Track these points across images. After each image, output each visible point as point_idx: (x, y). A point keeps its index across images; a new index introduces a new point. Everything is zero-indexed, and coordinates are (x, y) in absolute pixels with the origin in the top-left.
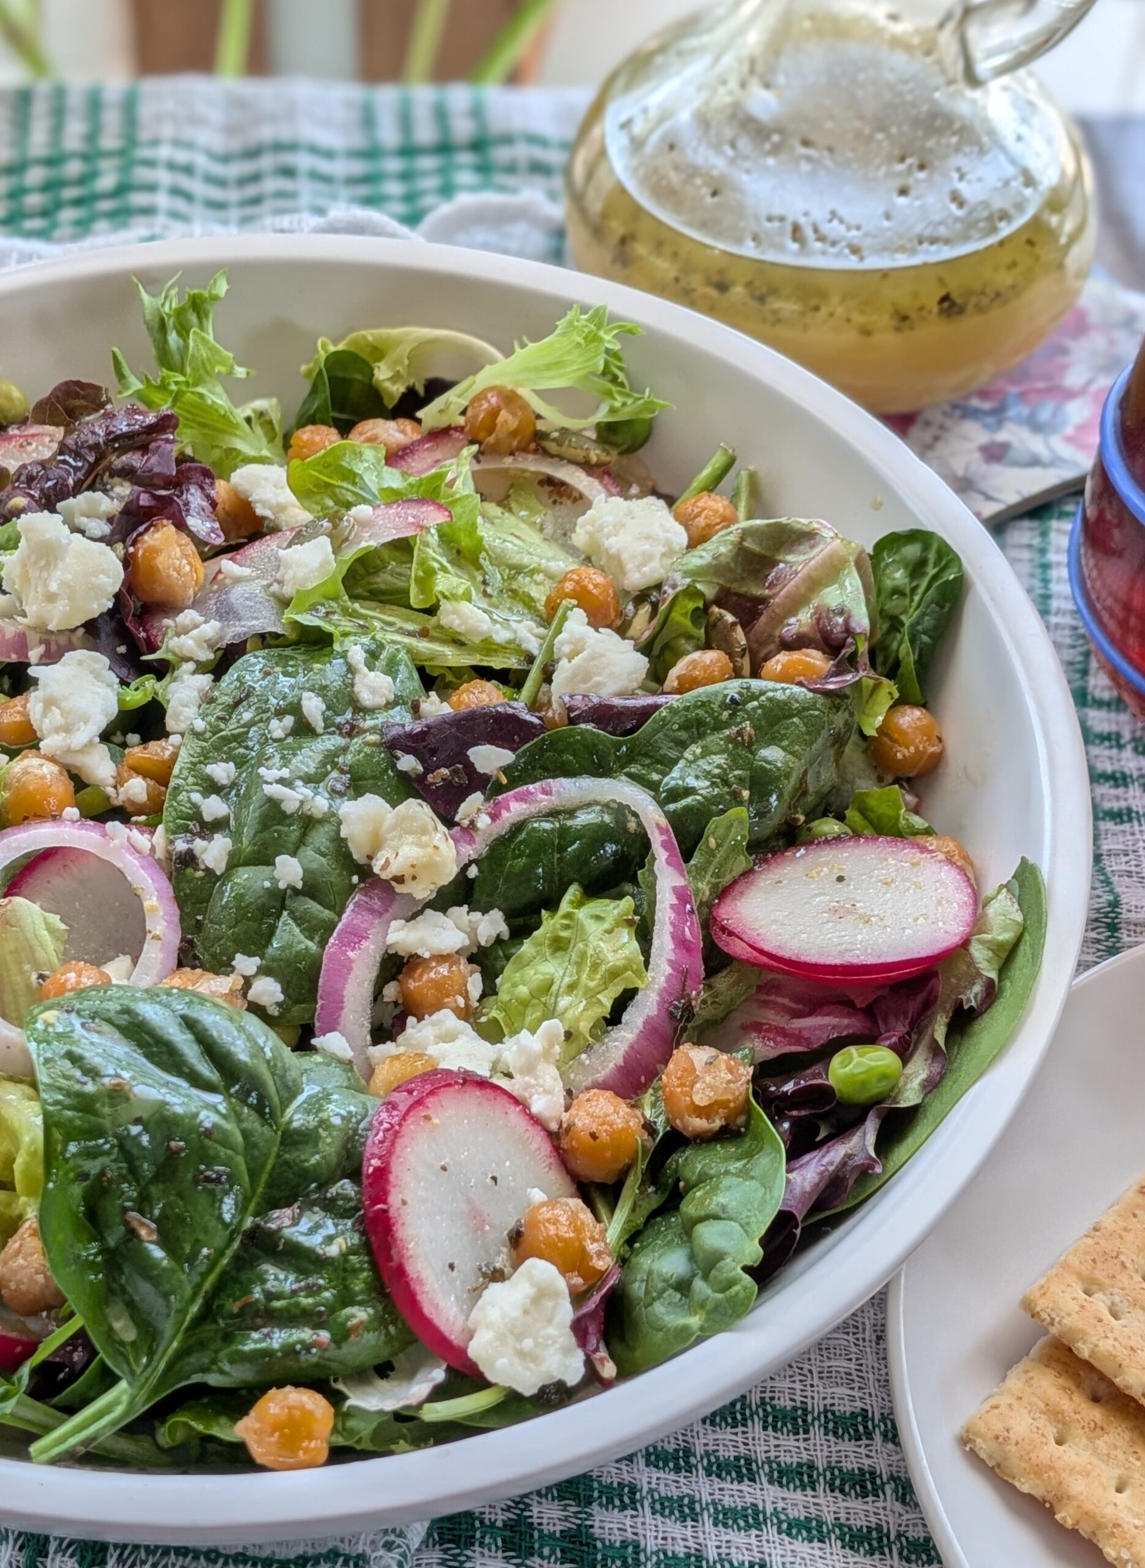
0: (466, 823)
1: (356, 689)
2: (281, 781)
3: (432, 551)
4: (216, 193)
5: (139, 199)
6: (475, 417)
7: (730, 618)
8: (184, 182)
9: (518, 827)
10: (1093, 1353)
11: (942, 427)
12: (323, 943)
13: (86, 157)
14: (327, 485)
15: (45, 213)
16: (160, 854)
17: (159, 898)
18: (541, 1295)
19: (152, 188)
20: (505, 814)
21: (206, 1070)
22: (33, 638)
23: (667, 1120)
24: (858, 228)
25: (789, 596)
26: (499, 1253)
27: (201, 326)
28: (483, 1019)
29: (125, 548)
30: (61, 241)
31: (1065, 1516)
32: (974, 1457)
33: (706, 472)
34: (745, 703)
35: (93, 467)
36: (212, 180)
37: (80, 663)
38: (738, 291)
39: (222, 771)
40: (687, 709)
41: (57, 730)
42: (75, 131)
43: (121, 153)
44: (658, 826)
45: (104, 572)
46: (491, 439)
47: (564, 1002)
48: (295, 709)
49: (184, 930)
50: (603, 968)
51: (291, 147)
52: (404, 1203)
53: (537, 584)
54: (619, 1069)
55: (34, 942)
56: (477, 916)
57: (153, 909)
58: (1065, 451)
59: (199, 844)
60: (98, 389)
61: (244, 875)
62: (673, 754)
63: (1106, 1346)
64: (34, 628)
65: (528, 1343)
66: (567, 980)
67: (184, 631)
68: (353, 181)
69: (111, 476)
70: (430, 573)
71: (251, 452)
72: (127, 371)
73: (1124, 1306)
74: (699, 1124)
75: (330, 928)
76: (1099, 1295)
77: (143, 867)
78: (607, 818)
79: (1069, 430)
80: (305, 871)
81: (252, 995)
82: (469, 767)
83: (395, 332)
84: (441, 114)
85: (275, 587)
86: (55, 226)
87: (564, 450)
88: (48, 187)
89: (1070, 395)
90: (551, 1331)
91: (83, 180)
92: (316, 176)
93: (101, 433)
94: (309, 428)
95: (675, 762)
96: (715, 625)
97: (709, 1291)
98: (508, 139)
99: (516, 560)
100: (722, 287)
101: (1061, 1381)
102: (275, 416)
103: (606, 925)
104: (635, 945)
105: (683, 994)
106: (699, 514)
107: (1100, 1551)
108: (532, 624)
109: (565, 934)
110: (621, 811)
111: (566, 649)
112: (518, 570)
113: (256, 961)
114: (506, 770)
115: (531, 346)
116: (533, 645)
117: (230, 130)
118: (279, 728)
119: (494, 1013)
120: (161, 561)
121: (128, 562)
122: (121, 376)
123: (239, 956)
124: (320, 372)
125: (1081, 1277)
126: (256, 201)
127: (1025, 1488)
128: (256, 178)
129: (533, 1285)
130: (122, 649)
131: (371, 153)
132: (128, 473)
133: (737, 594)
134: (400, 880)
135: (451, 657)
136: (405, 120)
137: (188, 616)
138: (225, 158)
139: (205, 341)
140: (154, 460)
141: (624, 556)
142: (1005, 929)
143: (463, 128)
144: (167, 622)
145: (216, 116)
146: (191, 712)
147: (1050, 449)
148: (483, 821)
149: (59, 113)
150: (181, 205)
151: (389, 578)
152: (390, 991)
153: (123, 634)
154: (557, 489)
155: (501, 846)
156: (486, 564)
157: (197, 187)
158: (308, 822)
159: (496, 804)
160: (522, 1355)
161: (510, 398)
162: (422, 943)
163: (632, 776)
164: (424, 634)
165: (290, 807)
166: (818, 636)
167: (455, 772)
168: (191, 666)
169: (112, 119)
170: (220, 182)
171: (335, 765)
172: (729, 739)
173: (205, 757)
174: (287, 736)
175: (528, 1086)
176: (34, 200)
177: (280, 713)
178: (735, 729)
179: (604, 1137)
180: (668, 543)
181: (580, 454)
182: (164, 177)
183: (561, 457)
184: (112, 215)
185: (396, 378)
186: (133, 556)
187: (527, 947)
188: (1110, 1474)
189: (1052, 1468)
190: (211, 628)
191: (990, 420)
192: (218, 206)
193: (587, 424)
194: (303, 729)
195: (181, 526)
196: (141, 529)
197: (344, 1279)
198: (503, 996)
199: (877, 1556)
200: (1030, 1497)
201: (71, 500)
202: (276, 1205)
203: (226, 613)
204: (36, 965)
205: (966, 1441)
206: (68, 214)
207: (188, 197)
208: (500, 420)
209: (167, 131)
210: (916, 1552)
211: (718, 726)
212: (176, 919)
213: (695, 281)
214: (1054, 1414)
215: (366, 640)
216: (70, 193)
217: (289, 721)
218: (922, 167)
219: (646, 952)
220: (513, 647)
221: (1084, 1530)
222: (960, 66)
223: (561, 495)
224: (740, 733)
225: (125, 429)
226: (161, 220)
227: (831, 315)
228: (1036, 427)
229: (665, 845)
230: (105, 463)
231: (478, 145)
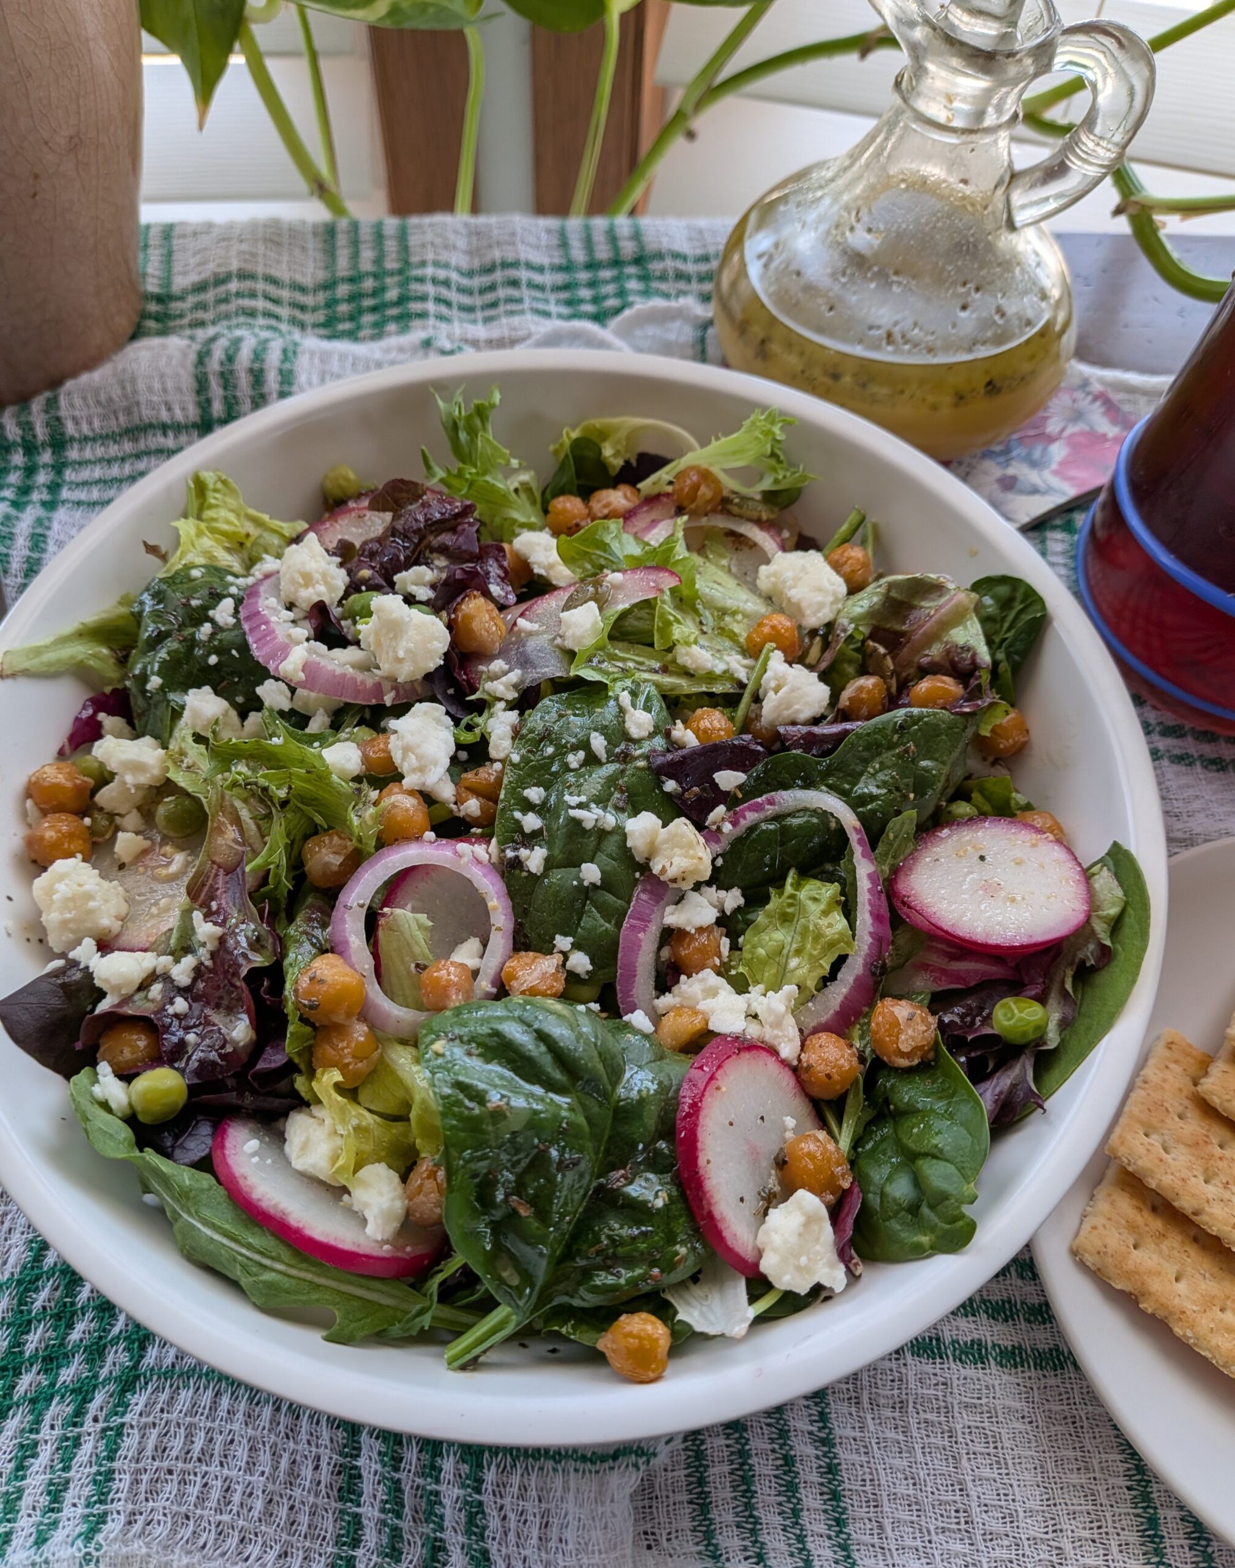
0: (714, 827)
1: (627, 725)
2: (580, 806)
3: (667, 606)
4: (466, 300)
5: (415, 307)
6: (682, 489)
7: (882, 650)
8: (444, 292)
9: (752, 829)
10: (1158, 1185)
11: (969, 465)
12: (619, 925)
13: (375, 276)
14: (586, 553)
15: (352, 318)
16: (494, 859)
17: (498, 898)
18: (810, 1221)
19: (423, 298)
20: (742, 822)
21: (557, 1075)
22: (387, 686)
23: (873, 1051)
24: (933, 333)
25: (925, 634)
26: (770, 1175)
27: (485, 429)
28: (733, 972)
29: (449, 614)
30: (363, 340)
31: (1146, 1305)
32: (1082, 1266)
33: (845, 527)
34: (910, 727)
35: (417, 545)
36: (461, 290)
37: (425, 713)
38: (847, 379)
39: (535, 794)
40: (868, 734)
41: (414, 770)
42: (367, 255)
43: (400, 272)
44: (855, 828)
45: (436, 639)
46: (693, 506)
47: (794, 963)
48: (585, 745)
49: (516, 915)
50: (823, 940)
51: (515, 265)
52: (708, 1162)
53: (738, 622)
54: (837, 1013)
55: (411, 941)
56: (722, 893)
57: (495, 908)
58: (1055, 482)
59: (524, 853)
60: (415, 484)
61: (557, 875)
62: (859, 768)
63: (1167, 1180)
64: (387, 678)
65: (803, 1260)
66: (794, 946)
67: (495, 677)
68: (557, 289)
69: (431, 552)
70: (669, 624)
71: (522, 519)
72: (432, 463)
73: (1170, 1143)
74: (904, 1063)
75: (622, 914)
76: (1155, 1136)
77: (485, 876)
78: (815, 820)
79: (1054, 466)
80: (602, 872)
81: (569, 964)
82: (715, 786)
83: (616, 420)
84: (612, 238)
85: (558, 641)
86: (359, 328)
87: (744, 511)
88: (352, 298)
89: (1051, 439)
90: (818, 1247)
91: (375, 293)
92: (531, 285)
93: (421, 518)
94: (561, 499)
95: (861, 774)
96: (871, 655)
97: (937, 1220)
98: (660, 256)
99: (721, 604)
100: (836, 377)
101: (1134, 1202)
102: (534, 485)
103: (822, 907)
104: (845, 922)
105: (880, 956)
106: (845, 563)
107: (1171, 1330)
108: (739, 657)
109: (790, 910)
110: (825, 815)
111: (773, 684)
112: (723, 612)
113: (570, 939)
114: (740, 787)
115: (723, 439)
116: (742, 675)
117: (470, 253)
118: (574, 759)
119: (741, 969)
120: (476, 625)
121: (450, 626)
122: (429, 467)
123: (558, 937)
124: (566, 456)
125: (1141, 1122)
126: (494, 305)
127: (1119, 1287)
128: (492, 287)
129: (803, 1214)
130: (451, 691)
131: (567, 267)
132: (443, 550)
133: (884, 630)
134: (674, 880)
135: (685, 686)
136: (589, 243)
137: (498, 665)
138: (470, 274)
139: (488, 440)
140: (461, 539)
141: (804, 604)
142: (1113, 904)
143: (628, 248)
144: (482, 668)
145: (462, 243)
146: (507, 743)
147: (1044, 481)
148: (727, 827)
149: (355, 243)
150: (444, 310)
151: (636, 623)
152: (666, 953)
153: (451, 681)
154: (738, 541)
155: (738, 843)
156: (700, 607)
157: (453, 296)
158: (601, 834)
159: (735, 813)
160: (799, 1268)
161: (706, 476)
162: (689, 922)
163: (830, 787)
164: (665, 670)
165: (589, 825)
166: (947, 664)
167: (704, 790)
168: (501, 705)
169: (391, 246)
170: (469, 292)
171: (616, 786)
172: (900, 756)
173: (523, 783)
174: (581, 766)
175: (777, 1037)
176: (343, 308)
177: (575, 748)
178: (902, 748)
179: (836, 1077)
180: (834, 594)
181: (755, 515)
182: (430, 289)
183: (741, 517)
184: (398, 318)
185: (617, 454)
186: (455, 620)
187: (761, 917)
188: (1171, 1270)
189: (1137, 1273)
190: (514, 676)
191: (1002, 459)
192: (470, 309)
193: (755, 491)
194: (592, 760)
195: (487, 594)
196: (459, 599)
197: (668, 1224)
198: (746, 955)
199: (1011, 1322)
200: (1122, 1292)
201: (404, 573)
202: (614, 1167)
203: (525, 662)
204: (414, 956)
205: (1074, 1253)
206: (368, 319)
207: (448, 304)
208: (700, 493)
209: (430, 256)
210: (1034, 1315)
211: (891, 746)
212: (510, 910)
213: (816, 372)
214: (1132, 1227)
215: (628, 683)
216: (368, 303)
217: (581, 754)
218: (977, 289)
219: (852, 926)
220: (727, 675)
221: (1160, 1314)
222: (1005, 217)
223: (740, 543)
224: (906, 751)
225: (438, 516)
226: (432, 321)
227: (912, 397)
228: (1034, 464)
229: (860, 842)
230: (425, 543)
231: (639, 260)
